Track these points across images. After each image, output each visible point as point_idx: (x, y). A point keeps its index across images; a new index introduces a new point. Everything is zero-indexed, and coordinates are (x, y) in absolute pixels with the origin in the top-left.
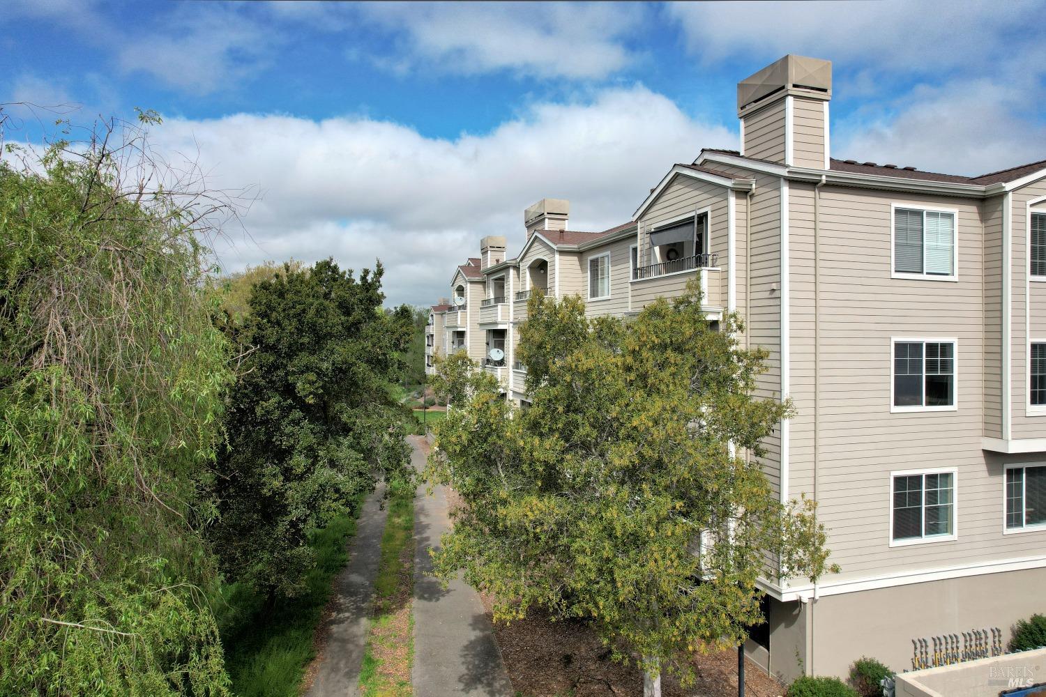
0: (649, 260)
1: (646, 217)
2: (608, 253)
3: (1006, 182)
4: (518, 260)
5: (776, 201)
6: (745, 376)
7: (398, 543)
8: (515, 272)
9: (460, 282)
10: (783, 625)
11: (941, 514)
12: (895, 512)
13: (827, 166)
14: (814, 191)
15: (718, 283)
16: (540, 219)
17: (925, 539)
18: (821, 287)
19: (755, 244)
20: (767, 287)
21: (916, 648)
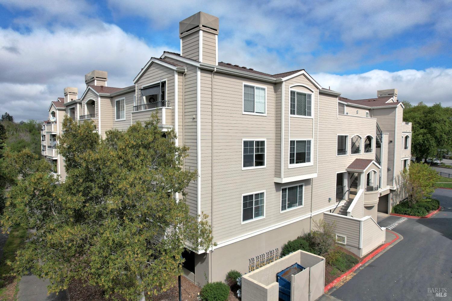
0: (141, 103)
1: (139, 82)
2: (124, 98)
3: (283, 78)
4: (81, 100)
5: (195, 78)
6: (178, 159)
8: (80, 105)
9: (53, 109)
10: (200, 263)
11: (260, 209)
12: (244, 210)
13: (217, 64)
14: (212, 74)
15: (170, 114)
16: (93, 80)
17: (254, 219)
18: (214, 117)
19: (186, 97)
20: (191, 117)
21: (250, 262)
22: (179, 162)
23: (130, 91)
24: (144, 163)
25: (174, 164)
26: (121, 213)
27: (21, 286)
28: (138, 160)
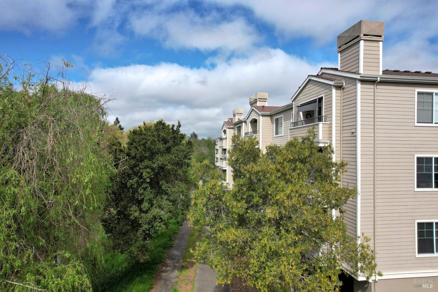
0: (298, 119)
1: (297, 100)
2: (282, 115)
4: (246, 119)
7: (195, 237)
9: (224, 128)
10: (360, 291)
12: (419, 240)
13: (381, 73)
14: (374, 85)
15: (327, 129)
16: (255, 101)
17: (436, 254)
18: (377, 131)
19: (345, 111)
20: (350, 131)
22: (336, 178)
23: (288, 109)
24: (300, 177)
25: (331, 179)
26: (278, 223)
27: (198, 271)
28: (295, 174)
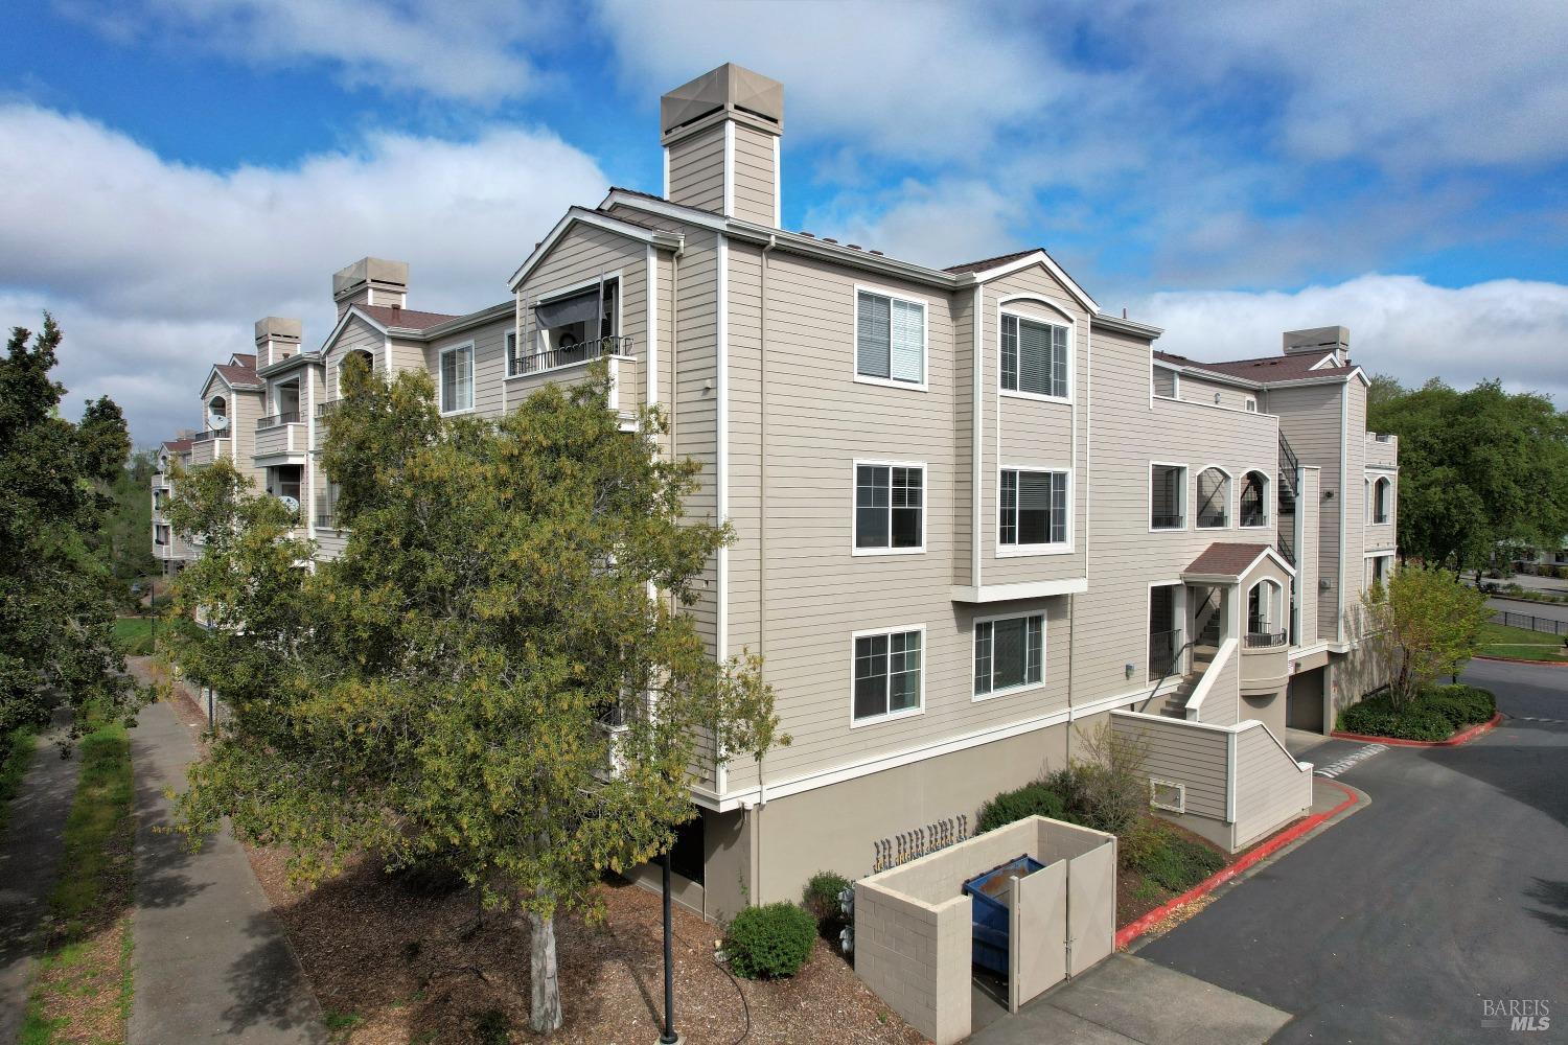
0: (535, 349)
1: (531, 284)
2: (470, 342)
3: (977, 272)
4: (323, 353)
5: (711, 265)
6: (670, 499)
8: (318, 373)
9: (217, 391)
10: (722, 846)
11: (908, 683)
12: (858, 683)
13: (778, 223)
14: (761, 256)
15: (632, 376)
16: (360, 289)
17: (891, 715)
18: (768, 388)
19: (683, 325)
20: (700, 385)
21: (878, 852)
23: (498, 318)
27: (137, 936)
